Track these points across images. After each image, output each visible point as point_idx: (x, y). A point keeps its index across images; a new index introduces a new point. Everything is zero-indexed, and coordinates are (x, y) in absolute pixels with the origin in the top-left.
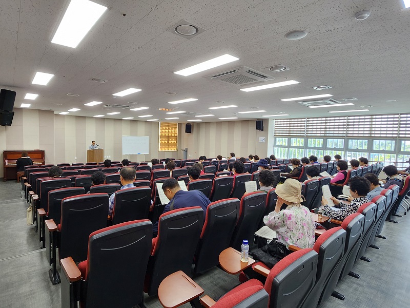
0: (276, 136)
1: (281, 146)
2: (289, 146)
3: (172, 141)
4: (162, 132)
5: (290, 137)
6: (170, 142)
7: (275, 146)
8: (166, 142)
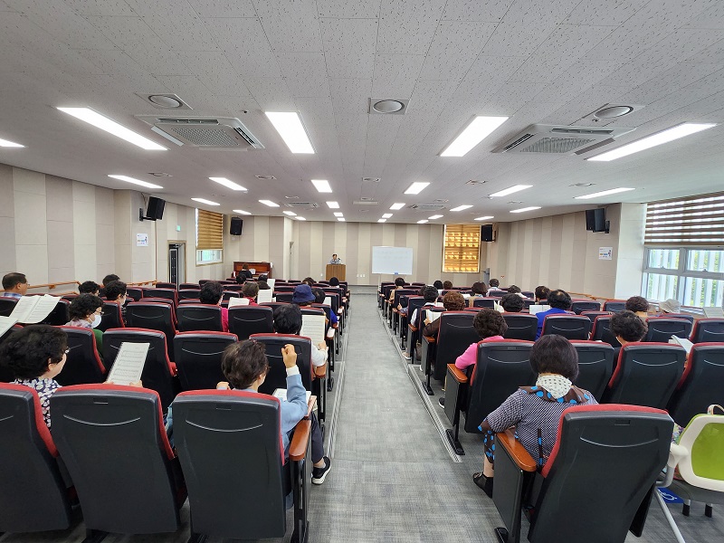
0: (649, 246)
1: (662, 271)
2: (683, 271)
3: (469, 256)
4: (450, 241)
5: (685, 245)
6: (464, 257)
7: (646, 268)
8: (457, 257)
